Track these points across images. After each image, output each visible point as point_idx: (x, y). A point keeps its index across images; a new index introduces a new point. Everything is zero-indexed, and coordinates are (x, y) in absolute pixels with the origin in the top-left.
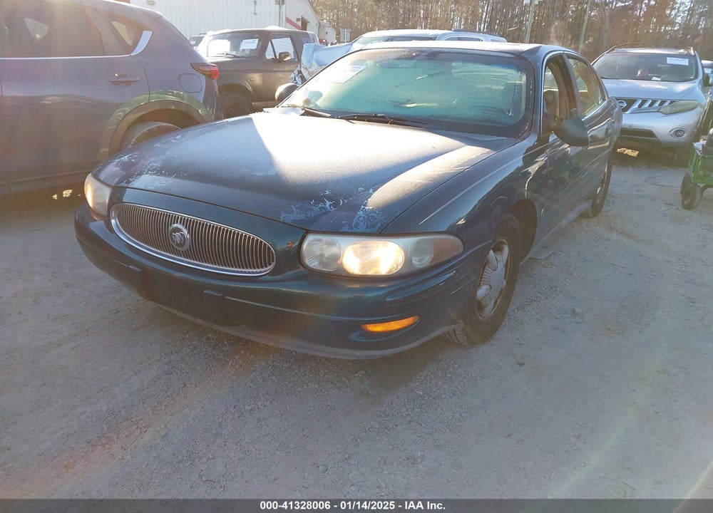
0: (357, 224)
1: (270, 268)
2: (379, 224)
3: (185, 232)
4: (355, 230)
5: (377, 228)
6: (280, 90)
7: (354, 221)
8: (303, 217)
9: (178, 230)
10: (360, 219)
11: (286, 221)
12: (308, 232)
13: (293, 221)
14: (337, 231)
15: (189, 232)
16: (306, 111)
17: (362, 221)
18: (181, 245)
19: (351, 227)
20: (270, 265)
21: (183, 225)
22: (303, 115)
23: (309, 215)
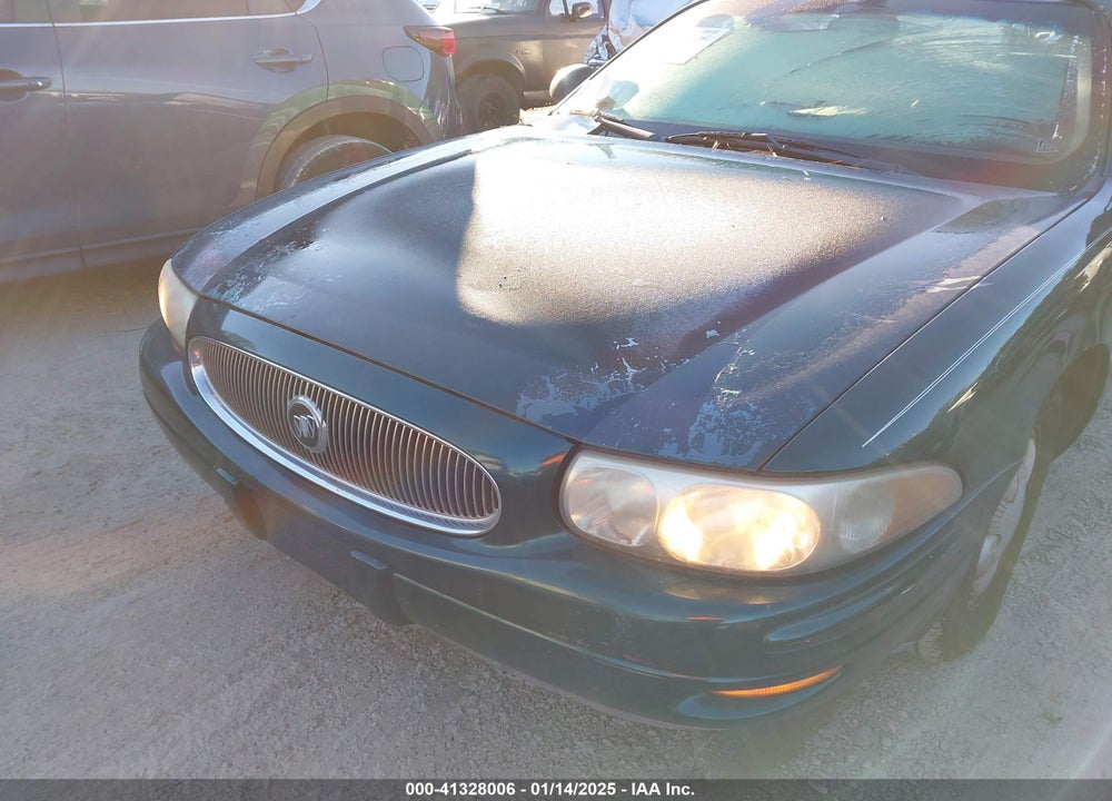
0: (700, 438)
1: (490, 519)
2: (757, 445)
3: (317, 415)
4: (693, 455)
5: (751, 454)
6: (562, 75)
7: (693, 431)
8: (569, 407)
9: (304, 410)
10: (710, 425)
11: (528, 418)
12: (576, 448)
13: (544, 417)
14: (649, 453)
15: (324, 418)
16: (603, 124)
17: (711, 431)
18: (312, 441)
19: (684, 448)
20: (491, 512)
21: (314, 400)
22: (595, 132)
23: (583, 405)
